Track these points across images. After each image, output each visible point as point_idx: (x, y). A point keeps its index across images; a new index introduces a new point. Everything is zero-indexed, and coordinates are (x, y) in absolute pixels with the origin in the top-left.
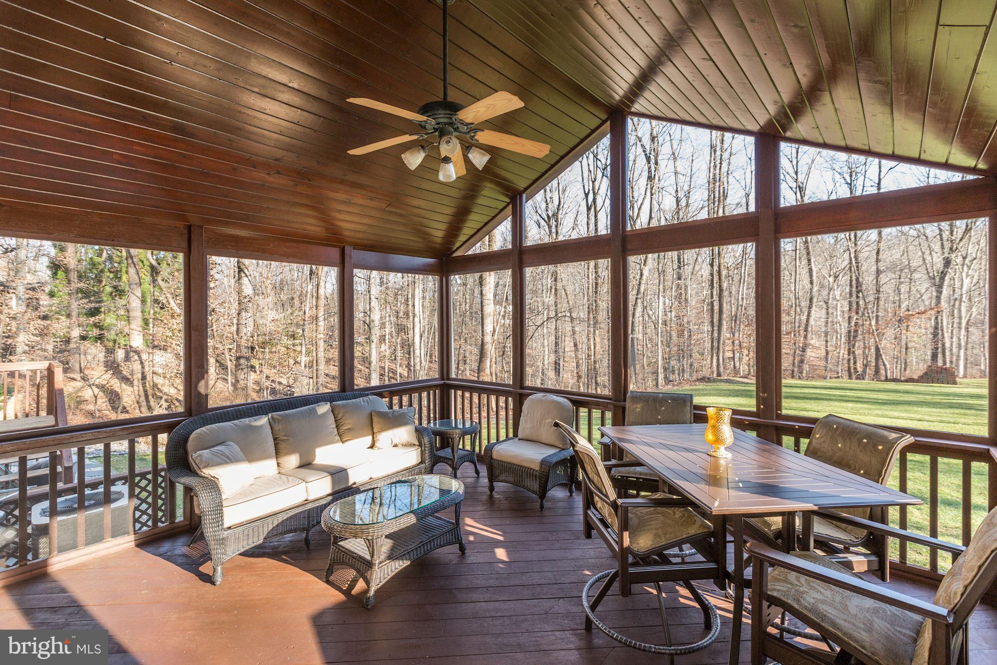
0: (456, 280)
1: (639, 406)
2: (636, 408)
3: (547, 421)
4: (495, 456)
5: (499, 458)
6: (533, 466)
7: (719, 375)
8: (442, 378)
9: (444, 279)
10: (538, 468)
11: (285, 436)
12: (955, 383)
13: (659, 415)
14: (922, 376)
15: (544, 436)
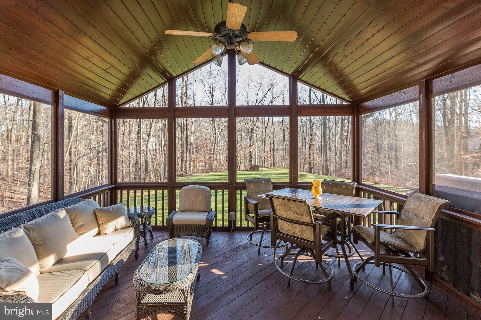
0: (120, 122)
2: (251, 186)
3: (199, 199)
4: (174, 223)
5: (178, 223)
6: (202, 223)
7: (186, 173)
8: (112, 184)
9: (113, 121)
10: (204, 224)
11: (41, 241)
12: (259, 170)
13: (261, 188)
14: (250, 169)
15: (198, 207)
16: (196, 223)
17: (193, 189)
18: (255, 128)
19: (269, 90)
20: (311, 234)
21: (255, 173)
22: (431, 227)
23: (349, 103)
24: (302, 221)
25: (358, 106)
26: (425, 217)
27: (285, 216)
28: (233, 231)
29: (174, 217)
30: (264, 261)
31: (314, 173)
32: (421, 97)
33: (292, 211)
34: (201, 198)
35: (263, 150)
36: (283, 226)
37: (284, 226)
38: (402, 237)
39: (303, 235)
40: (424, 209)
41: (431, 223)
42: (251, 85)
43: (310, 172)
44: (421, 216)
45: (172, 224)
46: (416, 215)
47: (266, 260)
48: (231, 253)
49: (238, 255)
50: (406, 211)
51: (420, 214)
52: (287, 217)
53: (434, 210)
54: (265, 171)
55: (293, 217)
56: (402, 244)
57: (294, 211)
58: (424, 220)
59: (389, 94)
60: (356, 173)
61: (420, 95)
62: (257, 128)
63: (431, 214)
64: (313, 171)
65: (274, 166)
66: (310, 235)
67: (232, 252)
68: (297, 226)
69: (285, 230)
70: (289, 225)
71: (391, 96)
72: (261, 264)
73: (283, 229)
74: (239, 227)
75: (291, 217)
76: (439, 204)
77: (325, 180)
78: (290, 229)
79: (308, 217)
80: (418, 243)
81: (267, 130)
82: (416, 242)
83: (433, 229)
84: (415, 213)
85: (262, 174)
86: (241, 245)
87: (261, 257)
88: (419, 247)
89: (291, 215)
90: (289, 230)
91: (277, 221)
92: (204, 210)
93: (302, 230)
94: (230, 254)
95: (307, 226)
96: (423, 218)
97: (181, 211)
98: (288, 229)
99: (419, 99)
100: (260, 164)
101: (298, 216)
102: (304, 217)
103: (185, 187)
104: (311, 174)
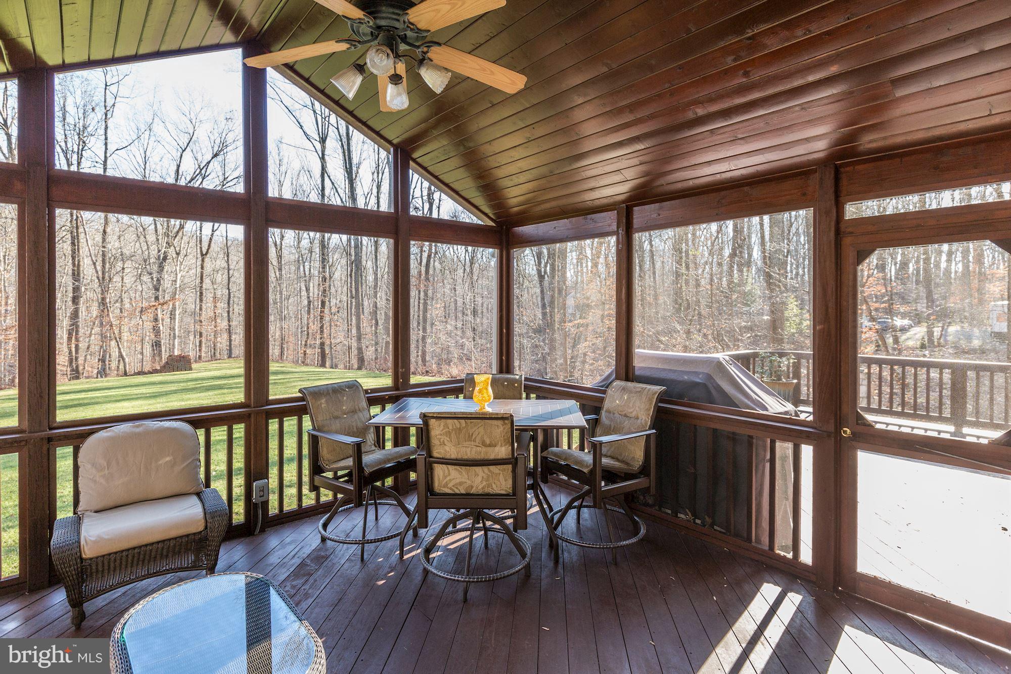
1: (323, 401)
2: (321, 404)
3: (162, 462)
4: (86, 552)
6: (193, 530)
12: (191, 369)
13: (343, 405)
14: (164, 367)
15: (161, 487)
16: (174, 534)
17: (139, 434)
18: (171, 251)
19: (215, 155)
20: (506, 480)
21: (182, 377)
22: (650, 429)
23: (494, 225)
24: (492, 457)
25: (508, 230)
26: (640, 415)
27: (453, 457)
28: (263, 530)
29: (83, 534)
30: (385, 572)
31: (332, 367)
32: (620, 232)
33: (474, 441)
34: (168, 459)
35: (197, 315)
36: (445, 477)
37: (448, 478)
38: (609, 454)
39: (489, 485)
40: (638, 404)
41: (649, 423)
42: (158, 128)
43: (323, 365)
44: (633, 415)
45: (81, 559)
46: (626, 416)
47: (387, 569)
48: (294, 583)
49: (315, 581)
50: (608, 411)
51: (631, 413)
52: (460, 457)
53: (651, 404)
54: (210, 370)
55: (473, 453)
56: (612, 462)
57: (477, 440)
58: (639, 421)
59: (567, 218)
60: (504, 358)
61: (618, 228)
62: (178, 254)
63: (648, 410)
64: (328, 364)
65: (230, 357)
66: (504, 483)
67: (293, 580)
68: (478, 469)
69: (450, 485)
70: (460, 473)
71: (570, 222)
72: (382, 579)
73: (446, 486)
74: (276, 516)
75: (469, 455)
76: (656, 393)
77: (468, 374)
78: (463, 480)
79: (503, 448)
80: (634, 458)
81: (207, 260)
82: (632, 456)
83: (654, 431)
84: (624, 413)
85: (203, 379)
86: (305, 556)
87: (371, 566)
88: (637, 463)
89: (468, 450)
90: (461, 484)
91: (432, 469)
92: (183, 491)
93: (488, 476)
94: (293, 587)
95: (499, 467)
96: (637, 418)
97: (96, 512)
98: (458, 481)
99: (615, 233)
100: (192, 354)
101: (484, 449)
102: (497, 449)
103: (102, 434)
104: (325, 370)
